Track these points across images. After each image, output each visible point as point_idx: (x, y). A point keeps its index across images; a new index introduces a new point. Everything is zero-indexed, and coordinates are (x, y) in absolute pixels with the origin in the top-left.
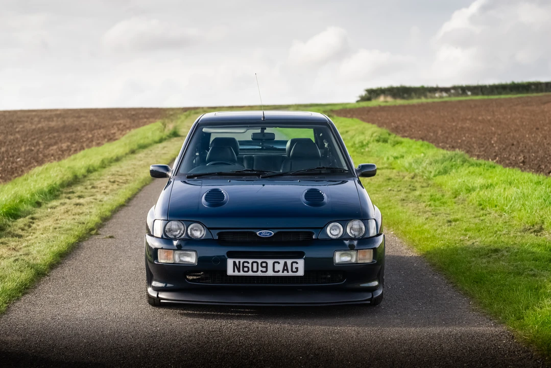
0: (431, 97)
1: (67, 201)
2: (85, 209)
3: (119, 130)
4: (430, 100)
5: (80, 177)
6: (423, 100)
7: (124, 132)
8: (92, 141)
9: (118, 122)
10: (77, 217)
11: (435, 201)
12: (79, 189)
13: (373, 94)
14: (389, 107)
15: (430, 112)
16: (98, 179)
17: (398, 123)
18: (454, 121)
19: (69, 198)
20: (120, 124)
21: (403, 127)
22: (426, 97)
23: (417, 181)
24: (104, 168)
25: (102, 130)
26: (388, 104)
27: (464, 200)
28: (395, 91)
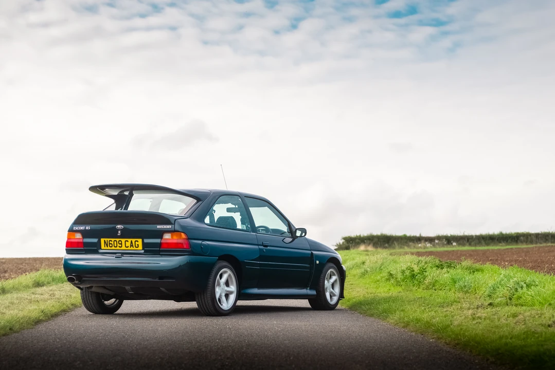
4: (414, 250)
6: (407, 250)
13: (351, 242)
22: (408, 246)
28: (376, 240)
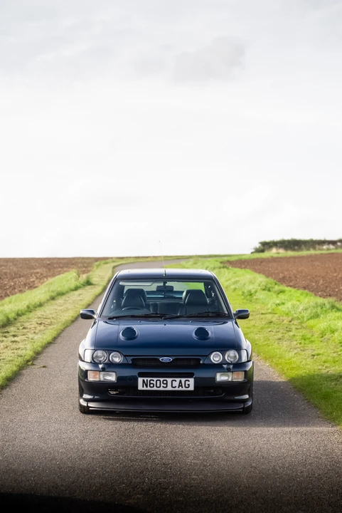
0: (319, 249)
1: (4, 339)
2: (21, 345)
3: (37, 278)
4: (318, 252)
5: (12, 319)
6: (312, 252)
7: (42, 281)
8: (15, 288)
9: (35, 271)
10: (15, 351)
11: (305, 340)
12: (12, 329)
13: (266, 246)
14: (281, 258)
15: (317, 263)
16: (28, 322)
17: (286, 273)
18: (336, 272)
19: (5, 337)
20: (38, 273)
21: (290, 277)
22: (314, 248)
23: (293, 324)
24: (31, 312)
25: (22, 278)
26: (280, 255)
27: (329, 339)
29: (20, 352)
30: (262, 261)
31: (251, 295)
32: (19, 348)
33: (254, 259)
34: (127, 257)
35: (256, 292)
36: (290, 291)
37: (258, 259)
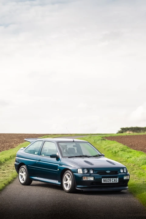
3: (15, 143)
5: (3, 162)
7: (17, 145)
8: (4, 148)
9: (14, 140)
12: (2, 167)
13: (124, 130)
14: (131, 136)
17: (133, 143)
20: (15, 141)
21: (134, 145)
23: (135, 167)
24: (11, 159)
25: (8, 143)
26: (130, 135)
28: (134, 129)
29: (6, 178)
30: (122, 137)
31: (116, 153)
32: (6, 176)
33: (118, 136)
34: (58, 134)
35: (118, 152)
36: (134, 152)
37: (120, 136)
